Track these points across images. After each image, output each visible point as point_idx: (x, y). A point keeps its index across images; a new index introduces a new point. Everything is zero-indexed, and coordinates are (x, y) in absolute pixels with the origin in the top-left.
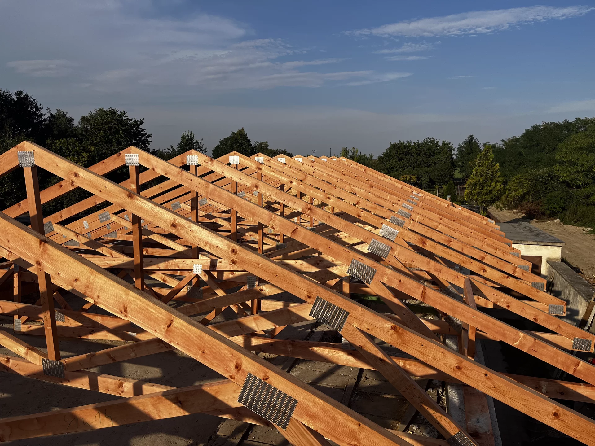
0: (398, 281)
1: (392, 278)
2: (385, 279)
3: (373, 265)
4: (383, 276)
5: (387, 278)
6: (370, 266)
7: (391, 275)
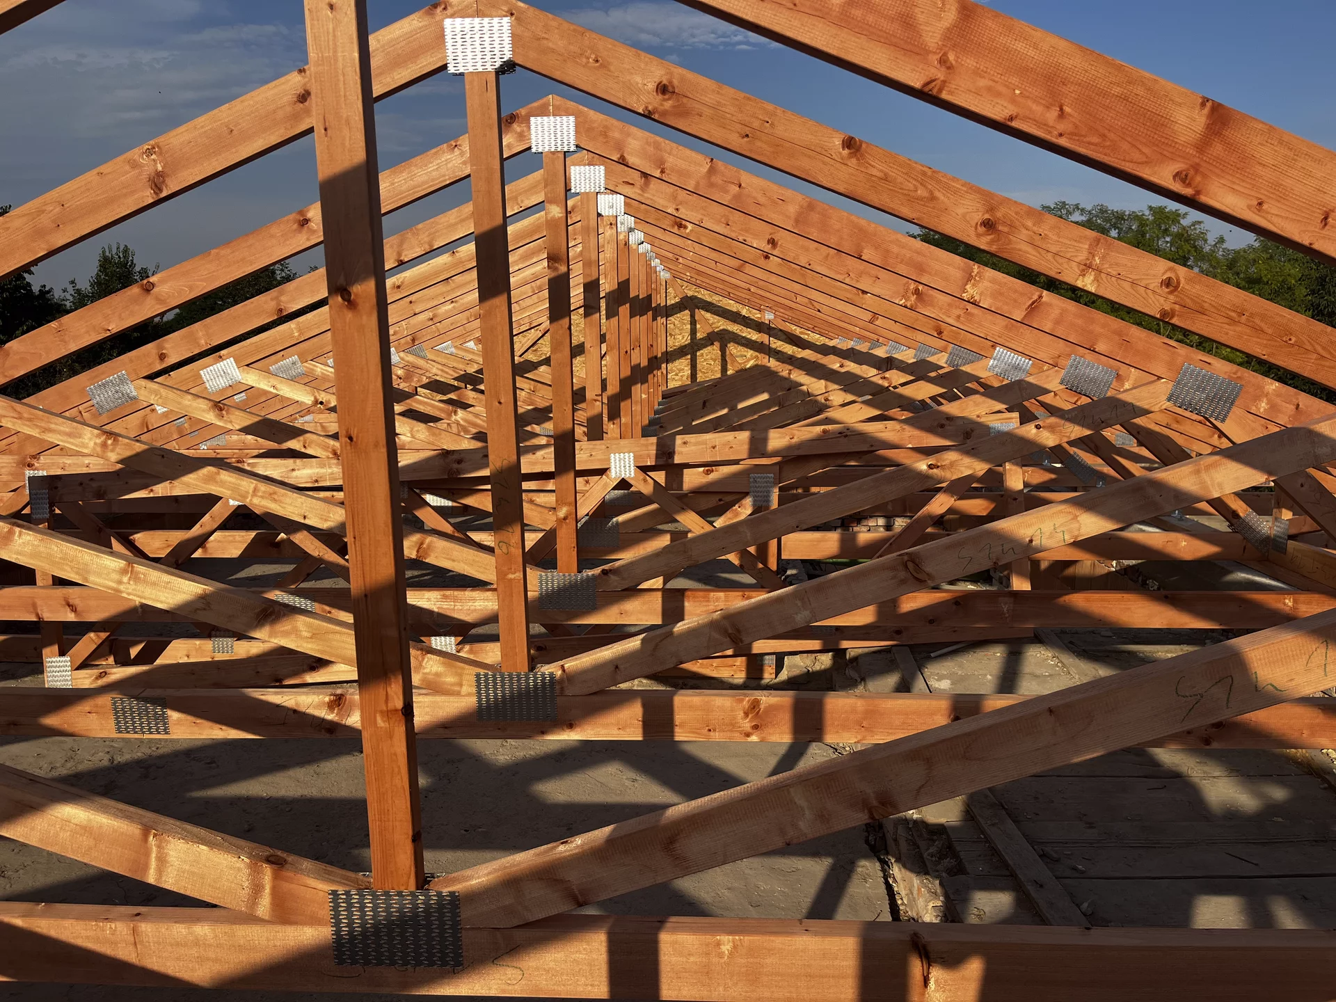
0: (1293, 407)
1: (1278, 401)
2: (1263, 405)
3: (1235, 373)
4: (1257, 398)
5: (1267, 404)
6: (1226, 377)
7: (1279, 395)
